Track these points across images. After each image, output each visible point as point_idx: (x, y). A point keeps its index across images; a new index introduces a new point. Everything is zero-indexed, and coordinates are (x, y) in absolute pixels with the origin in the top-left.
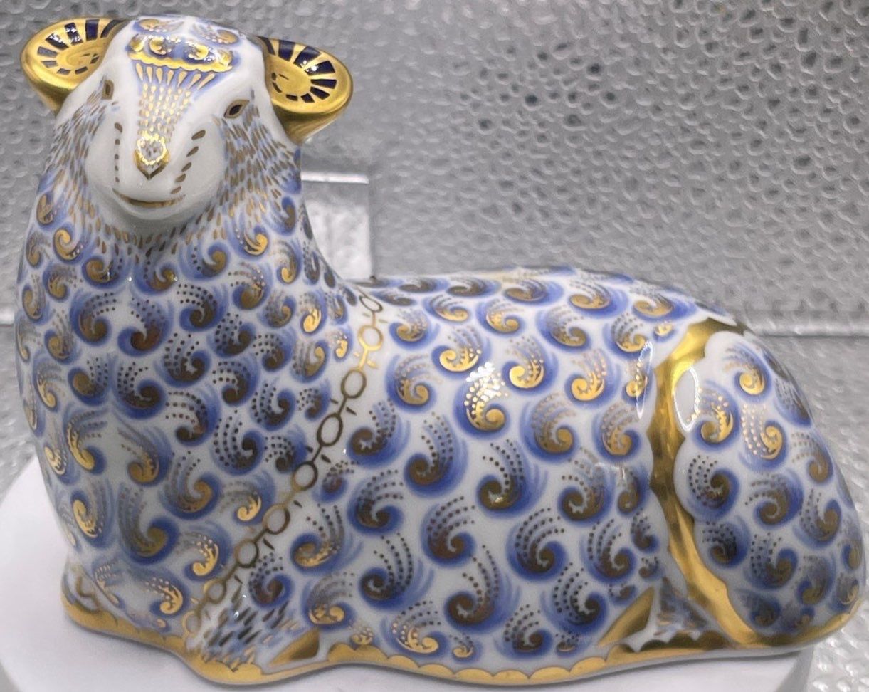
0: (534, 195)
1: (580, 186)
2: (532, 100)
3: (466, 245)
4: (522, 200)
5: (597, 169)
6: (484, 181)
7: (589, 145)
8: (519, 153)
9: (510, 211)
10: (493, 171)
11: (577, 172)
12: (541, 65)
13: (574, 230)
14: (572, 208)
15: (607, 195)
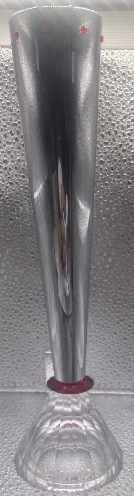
0: (115, 358)
1: (126, 356)
2: (115, 333)
3: (98, 371)
4: (112, 359)
5: (131, 352)
6: (103, 354)
7: (128, 345)
8: (112, 347)
9: (109, 362)
10: (106, 351)
11: (126, 352)
12: (117, 325)
13: (124, 368)
14: (124, 361)
15: (132, 358)
